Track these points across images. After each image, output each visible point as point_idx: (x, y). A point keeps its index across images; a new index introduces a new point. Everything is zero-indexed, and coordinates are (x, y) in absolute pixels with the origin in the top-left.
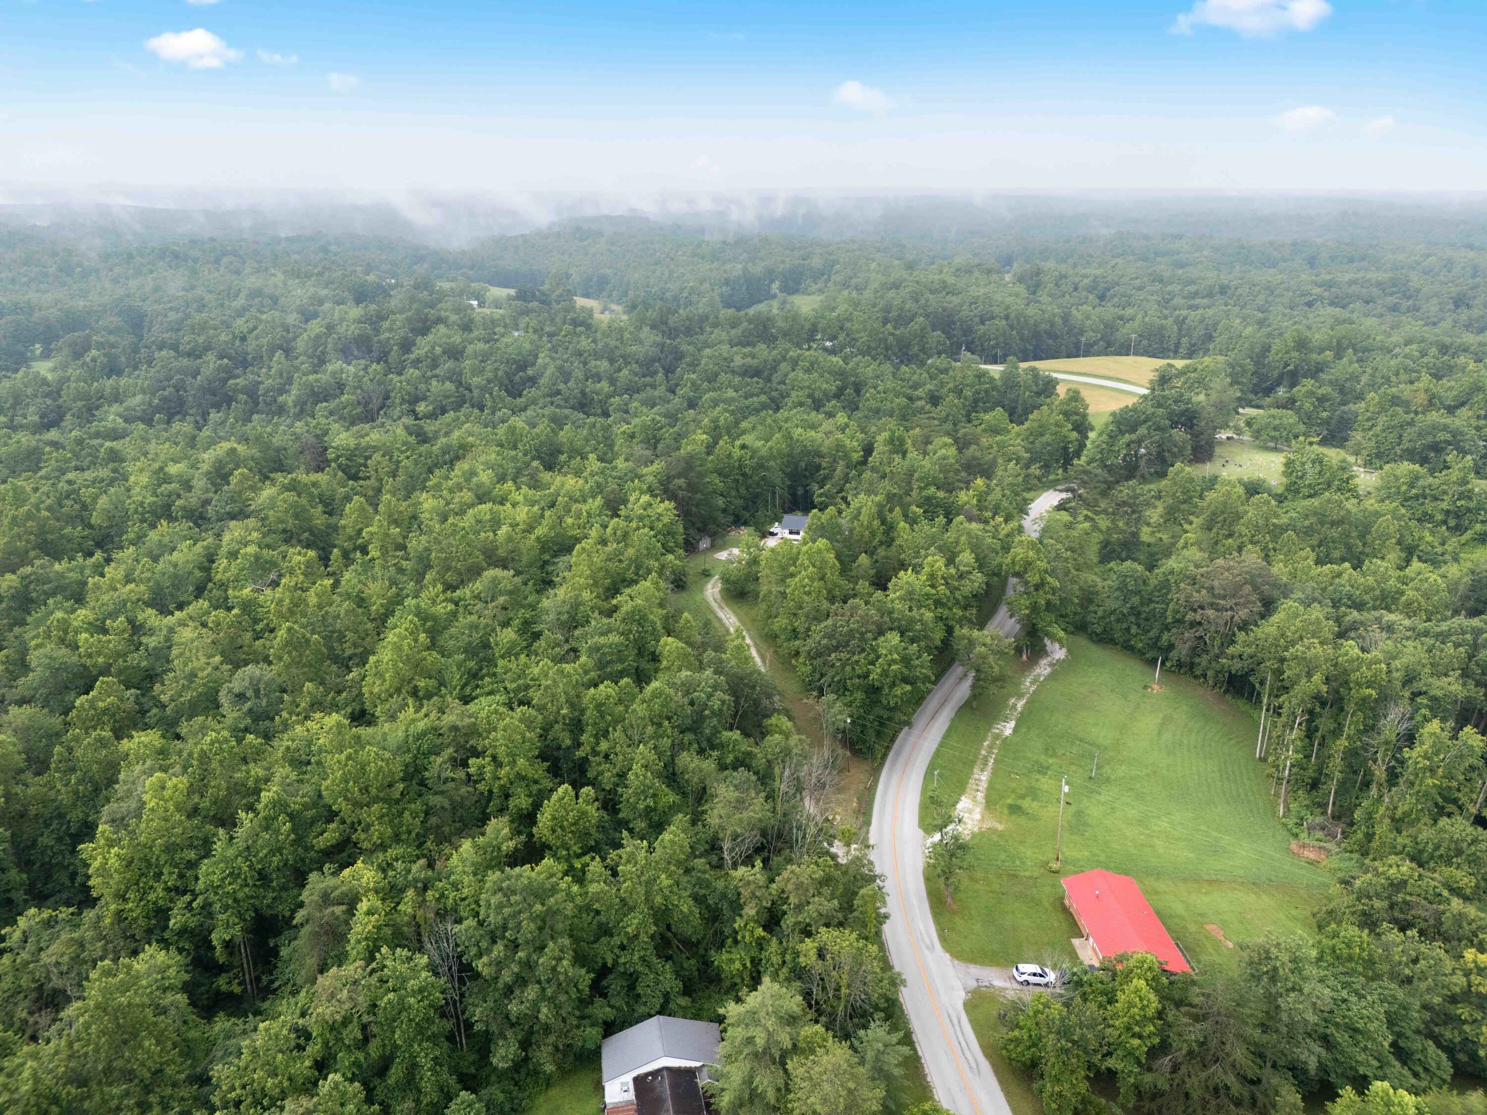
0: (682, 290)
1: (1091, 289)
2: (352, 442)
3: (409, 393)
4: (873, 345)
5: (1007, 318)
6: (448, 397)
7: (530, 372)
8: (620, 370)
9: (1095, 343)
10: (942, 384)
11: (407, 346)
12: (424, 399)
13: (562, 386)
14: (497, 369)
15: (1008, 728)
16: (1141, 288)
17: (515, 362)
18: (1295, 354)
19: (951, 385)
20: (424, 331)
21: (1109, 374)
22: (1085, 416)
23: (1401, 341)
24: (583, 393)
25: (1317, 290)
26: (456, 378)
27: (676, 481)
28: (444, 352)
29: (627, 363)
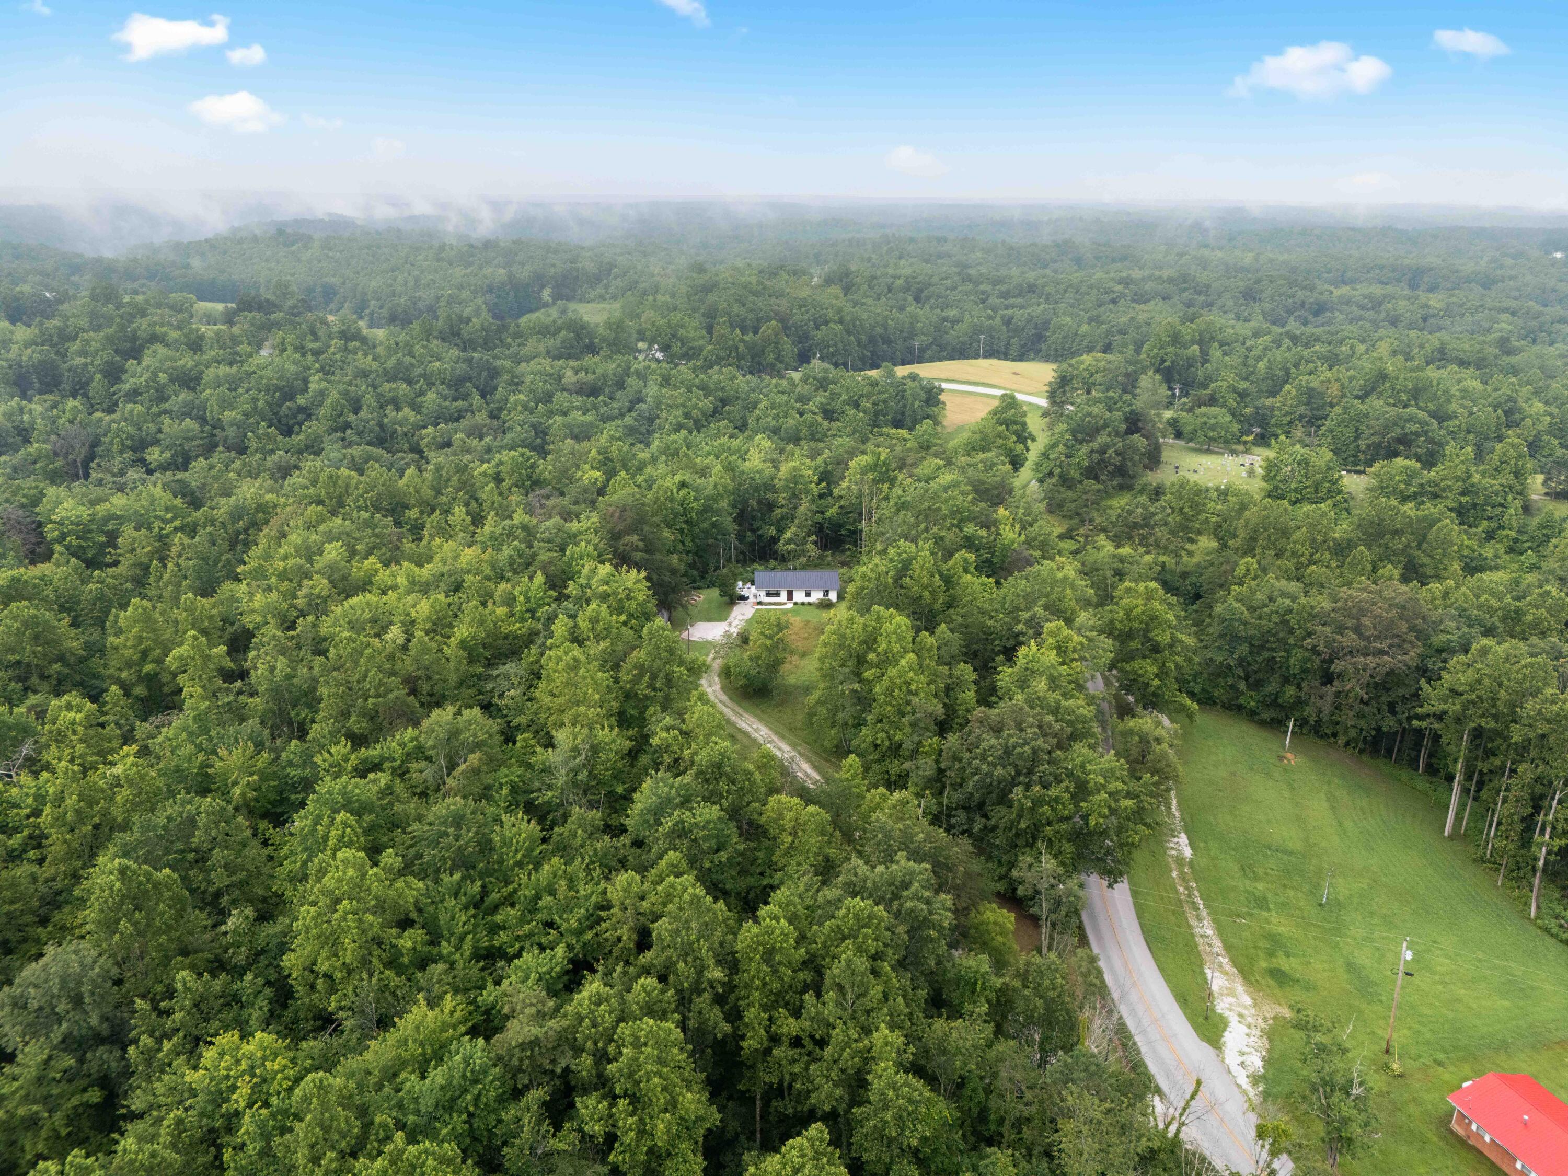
0: (438, 299)
1: (906, 289)
2: (84, 512)
3: (130, 437)
4: (722, 354)
5: (841, 321)
6: (192, 439)
7: (301, 401)
8: (422, 393)
9: (928, 347)
10: (834, 396)
11: (114, 374)
12: (156, 442)
13: (352, 418)
14: (254, 400)
15: (1182, 845)
16: (954, 288)
17: (278, 388)
18: (1170, 349)
19: (844, 397)
20: (136, 353)
21: (972, 379)
22: (1024, 425)
23: (1250, 333)
24: (381, 425)
25: (1119, 288)
26: (196, 412)
27: (628, 539)
28: (172, 381)
29: (431, 384)
